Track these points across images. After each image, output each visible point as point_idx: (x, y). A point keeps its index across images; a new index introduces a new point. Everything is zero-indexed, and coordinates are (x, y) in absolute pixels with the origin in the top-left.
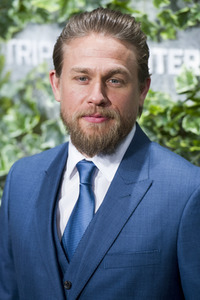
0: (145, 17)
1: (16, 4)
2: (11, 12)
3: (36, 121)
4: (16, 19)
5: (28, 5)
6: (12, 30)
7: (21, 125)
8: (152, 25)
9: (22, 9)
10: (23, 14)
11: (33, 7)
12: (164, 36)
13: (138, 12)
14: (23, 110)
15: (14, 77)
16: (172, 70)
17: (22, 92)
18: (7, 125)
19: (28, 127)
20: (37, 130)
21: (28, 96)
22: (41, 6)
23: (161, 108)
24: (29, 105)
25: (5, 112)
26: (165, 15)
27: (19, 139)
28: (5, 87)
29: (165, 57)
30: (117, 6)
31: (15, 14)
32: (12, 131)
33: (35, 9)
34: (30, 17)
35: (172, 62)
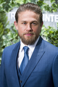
0: (48, 5)
1: (11, 2)
2: (9, 4)
3: (16, 35)
4: (11, 6)
5: (14, 2)
6: (10, 9)
7: (12, 37)
8: (50, 8)
9: (13, 3)
10: (13, 5)
11: (16, 2)
12: (54, 11)
13: (46, 4)
14: (13, 32)
15: (10, 23)
16: (56, 21)
17: (12, 27)
18: (8, 36)
19: (14, 37)
20: (17, 38)
21: (14, 28)
22: (18, 2)
23: (53, 32)
24: (15, 31)
25: (8, 33)
26: (54, 5)
27: (12, 40)
28: (8, 25)
29: (54, 17)
30: (40, 2)
31: (10, 5)
32: (9, 38)
33: (16, 3)
34: (15, 6)
35: (56, 18)
